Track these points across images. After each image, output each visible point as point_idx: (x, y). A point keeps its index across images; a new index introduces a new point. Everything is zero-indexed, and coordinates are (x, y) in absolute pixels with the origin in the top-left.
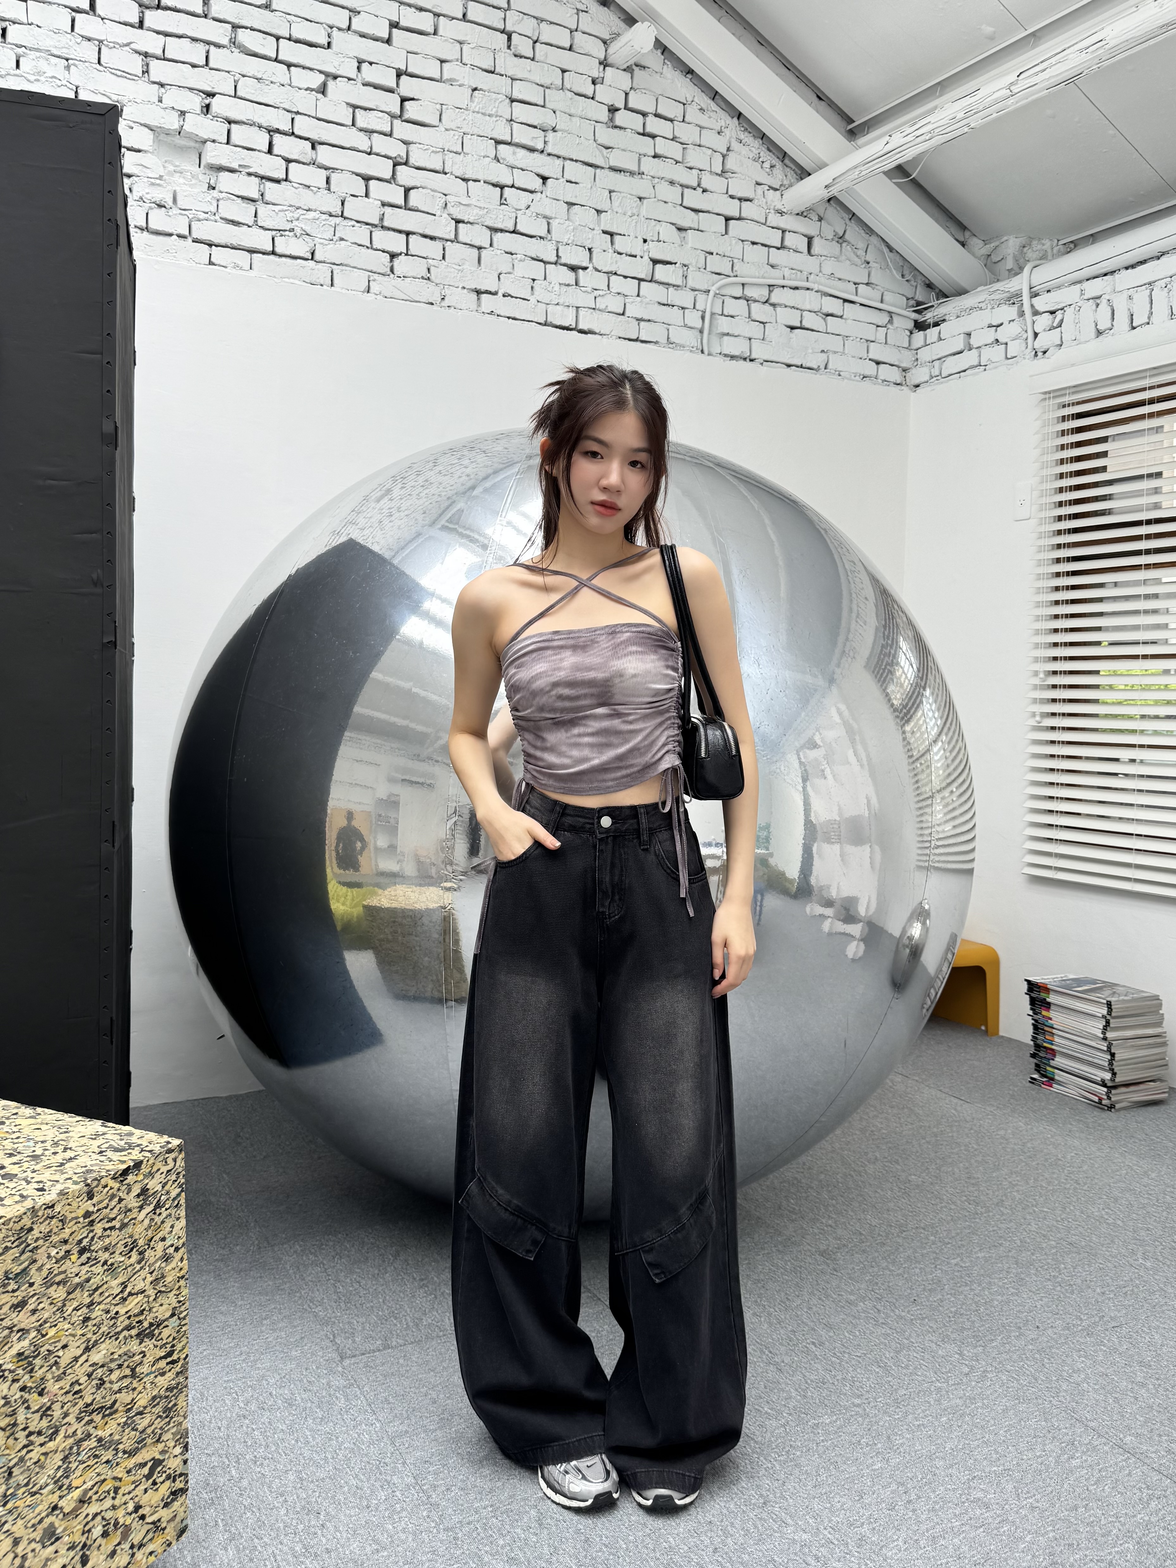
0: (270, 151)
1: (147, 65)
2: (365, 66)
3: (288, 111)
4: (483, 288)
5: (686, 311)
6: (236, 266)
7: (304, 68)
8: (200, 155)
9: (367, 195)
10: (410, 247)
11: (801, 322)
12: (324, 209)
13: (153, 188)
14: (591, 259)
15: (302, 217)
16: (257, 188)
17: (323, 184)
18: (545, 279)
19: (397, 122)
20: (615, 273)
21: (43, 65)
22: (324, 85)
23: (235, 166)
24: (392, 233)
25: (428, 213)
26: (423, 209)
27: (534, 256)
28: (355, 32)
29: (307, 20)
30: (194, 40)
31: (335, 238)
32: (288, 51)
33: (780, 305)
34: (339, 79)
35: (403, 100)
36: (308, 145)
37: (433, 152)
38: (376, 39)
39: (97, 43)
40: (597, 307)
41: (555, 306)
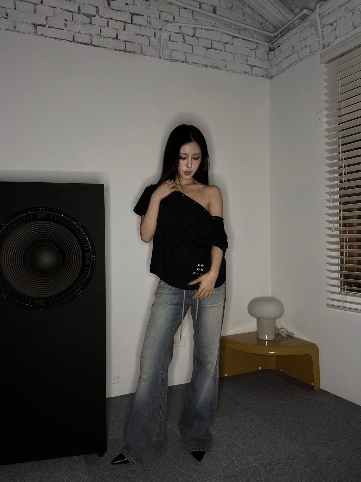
4: (37, 23)
5: (151, 38)
11: (211, 46)
14: (98, 12)
18: (72, 20)
20: (111, 19)
27: (66, 9)
33: (200, 37)
40: (102, 34)
41: (78, 33)
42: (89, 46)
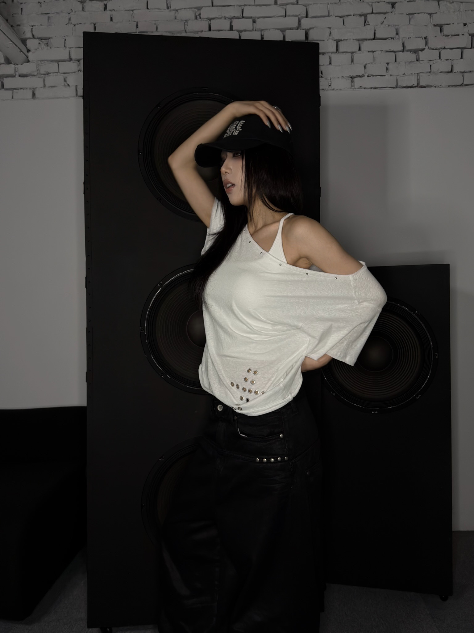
3: (240, 6)
4: (354, 75)
14: (426, 44)
18: (396, 61)
20: (444, 48)
27: (388, 50)
36: (251, 20)
37: (322, 6)
40: (432, 71)
41: (403, 76)
42: (417, 89)
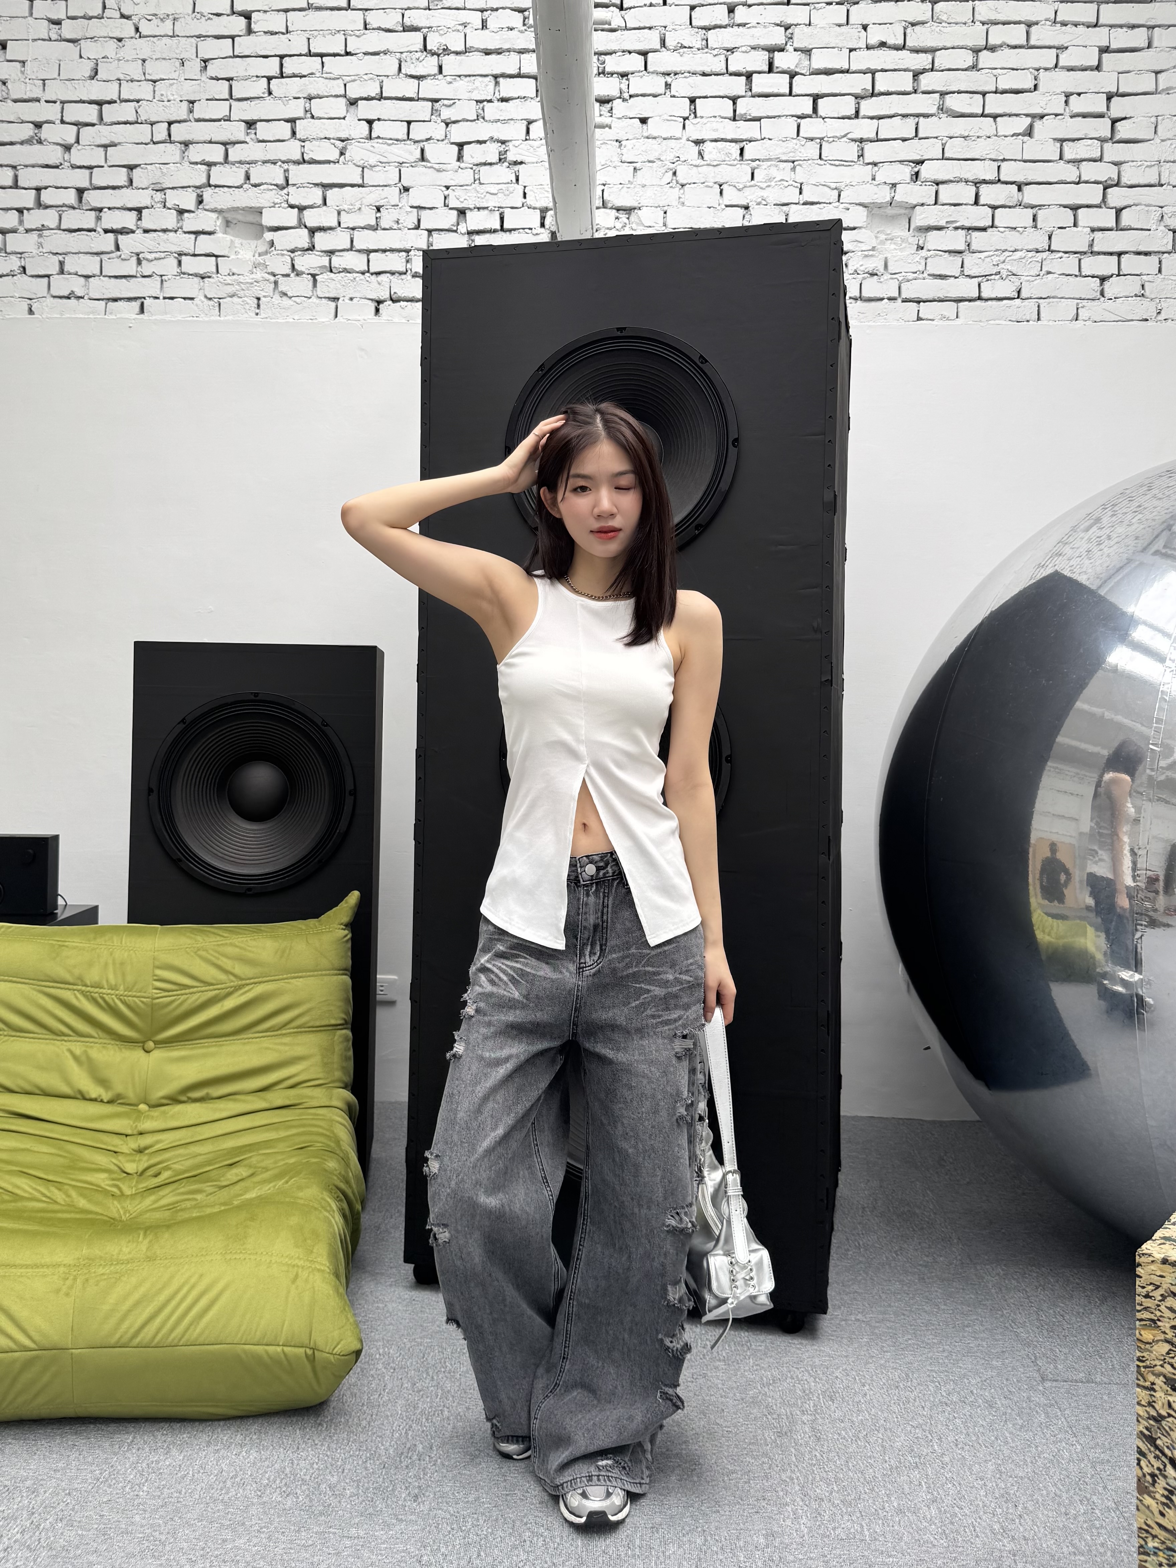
0: (976, 203)
1: (862, 149)
2: (1073, 99)
3: (994, 160)
6: (943, 318)
7: (1010, 115)
8: (910, 220)
9: (1075, 225)
10: (1122, 266)
12: (1030, 247)
13: (866, 259)
15: (1009, 258)
16: (964, 240)
17: (1030, 222)
19: (1108, 146)
21: (774, 172)
22: (1031, 126)
23: (942, 223)
24: (1102, 257)
25: (1142, 229)
26: (1135, 227)
28: (1063, 68)
29: (1013, 69)
30: (905, 116)
31: (1042, 273)
32: (994, 104)
34: (1046, 117)
35: (1114, 122)
36: (1015, 187)
37: (1147, 166)
38: (1084, 69)
39: (818, 141)
